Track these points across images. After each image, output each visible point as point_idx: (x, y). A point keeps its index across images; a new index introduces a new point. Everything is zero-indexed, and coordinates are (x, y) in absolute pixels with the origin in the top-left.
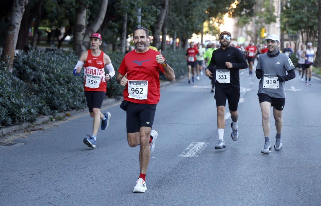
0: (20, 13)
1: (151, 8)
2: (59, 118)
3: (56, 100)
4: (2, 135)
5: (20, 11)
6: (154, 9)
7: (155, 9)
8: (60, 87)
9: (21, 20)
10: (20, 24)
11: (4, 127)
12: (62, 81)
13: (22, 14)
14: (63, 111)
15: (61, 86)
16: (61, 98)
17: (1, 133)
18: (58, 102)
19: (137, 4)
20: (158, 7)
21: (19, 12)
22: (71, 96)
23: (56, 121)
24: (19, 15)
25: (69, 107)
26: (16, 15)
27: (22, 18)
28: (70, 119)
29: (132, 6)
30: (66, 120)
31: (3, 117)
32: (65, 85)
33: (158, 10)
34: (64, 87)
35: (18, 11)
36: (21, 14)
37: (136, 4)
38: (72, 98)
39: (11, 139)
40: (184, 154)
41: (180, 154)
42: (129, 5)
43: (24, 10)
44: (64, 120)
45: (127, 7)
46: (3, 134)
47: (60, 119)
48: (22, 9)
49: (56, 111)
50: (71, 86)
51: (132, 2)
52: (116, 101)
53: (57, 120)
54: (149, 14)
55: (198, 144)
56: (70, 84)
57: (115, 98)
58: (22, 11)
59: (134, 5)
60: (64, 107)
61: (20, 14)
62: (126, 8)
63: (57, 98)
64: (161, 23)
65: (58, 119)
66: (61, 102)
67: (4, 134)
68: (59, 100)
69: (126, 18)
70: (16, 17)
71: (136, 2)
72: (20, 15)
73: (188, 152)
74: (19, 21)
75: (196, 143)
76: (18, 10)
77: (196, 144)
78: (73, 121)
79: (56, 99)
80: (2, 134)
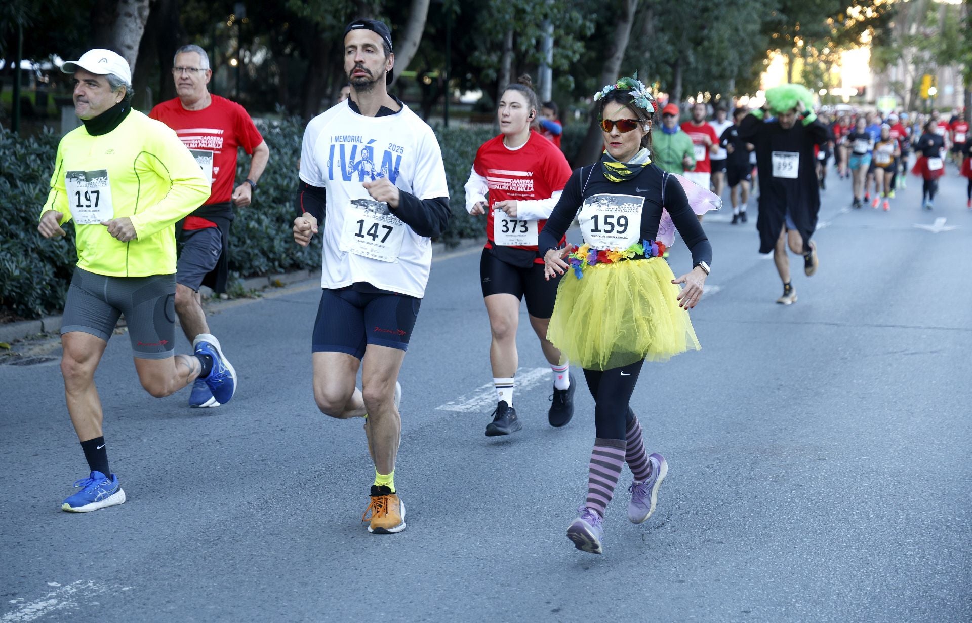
0: (135, 18)
1: (571, 19)
2: (236, 292)
3: (235, 245)
4: (40, 334)
5: (136, 14)
6: (576, 22)
7: (580, 22)
8: (255, 211)
9: (139, 39)
10: (136, 47)
11: (54, 312)
12: (260, 197)
13: (142, 23)
14: (260, 273)
15: (257, 209)
16: (248, 241)
17: (40, 329)
18: (240, 251)
19: (534, 8)
20: (589, 17)
21: (133, 17)
22: (283, 236)
23: (229, 299)
24: (132, 26)
25: (277, 264)
26: (126, 26)
27: (142, 32)
28: (272, 294)
29: (520, 13)
30: (259, 296)
31: (39, 287)
32: (271, 207)
33: (588, 24)
34: (265, 214)
35: (130, 15)
36: (138, 21)
37: (528, 9)
38: (286, 242)
39: (52, 346)
40: (457, 403)
41: (445, 402)
42: (511, 10)
43: (146, 13)
44: (250, 297)
45: (507, 17)
46: (46, 330)
47: (241, 295)
48: (140, 10)
49: (236, 275)
50: (287, 212)
51: (521, 4)
52: (446, 250)
53: (232, 297)
54: (567, 34)
55: (529, 374)
56: (285, 206)
57: (446, 243)
58: (140, 15)
59: (524, 11)
60: (261, 263)
61: (135, 22)
62: (504, 17)
63: (239, 239)
64: (618, 59)
65: (235, 294)
66: (250, 250)
67: (47, 332)
68: (245, 246)
69: (510, 44)
70: (127, 30)
71: (531, 4)
72: (137, 24)
73: (478, 395)
74: (133, 41)
75: (531, 369)
76: (131, 12)
77: (528, 372)
78: (277, 300)
79: (236, 243)
80: (42, 330)
